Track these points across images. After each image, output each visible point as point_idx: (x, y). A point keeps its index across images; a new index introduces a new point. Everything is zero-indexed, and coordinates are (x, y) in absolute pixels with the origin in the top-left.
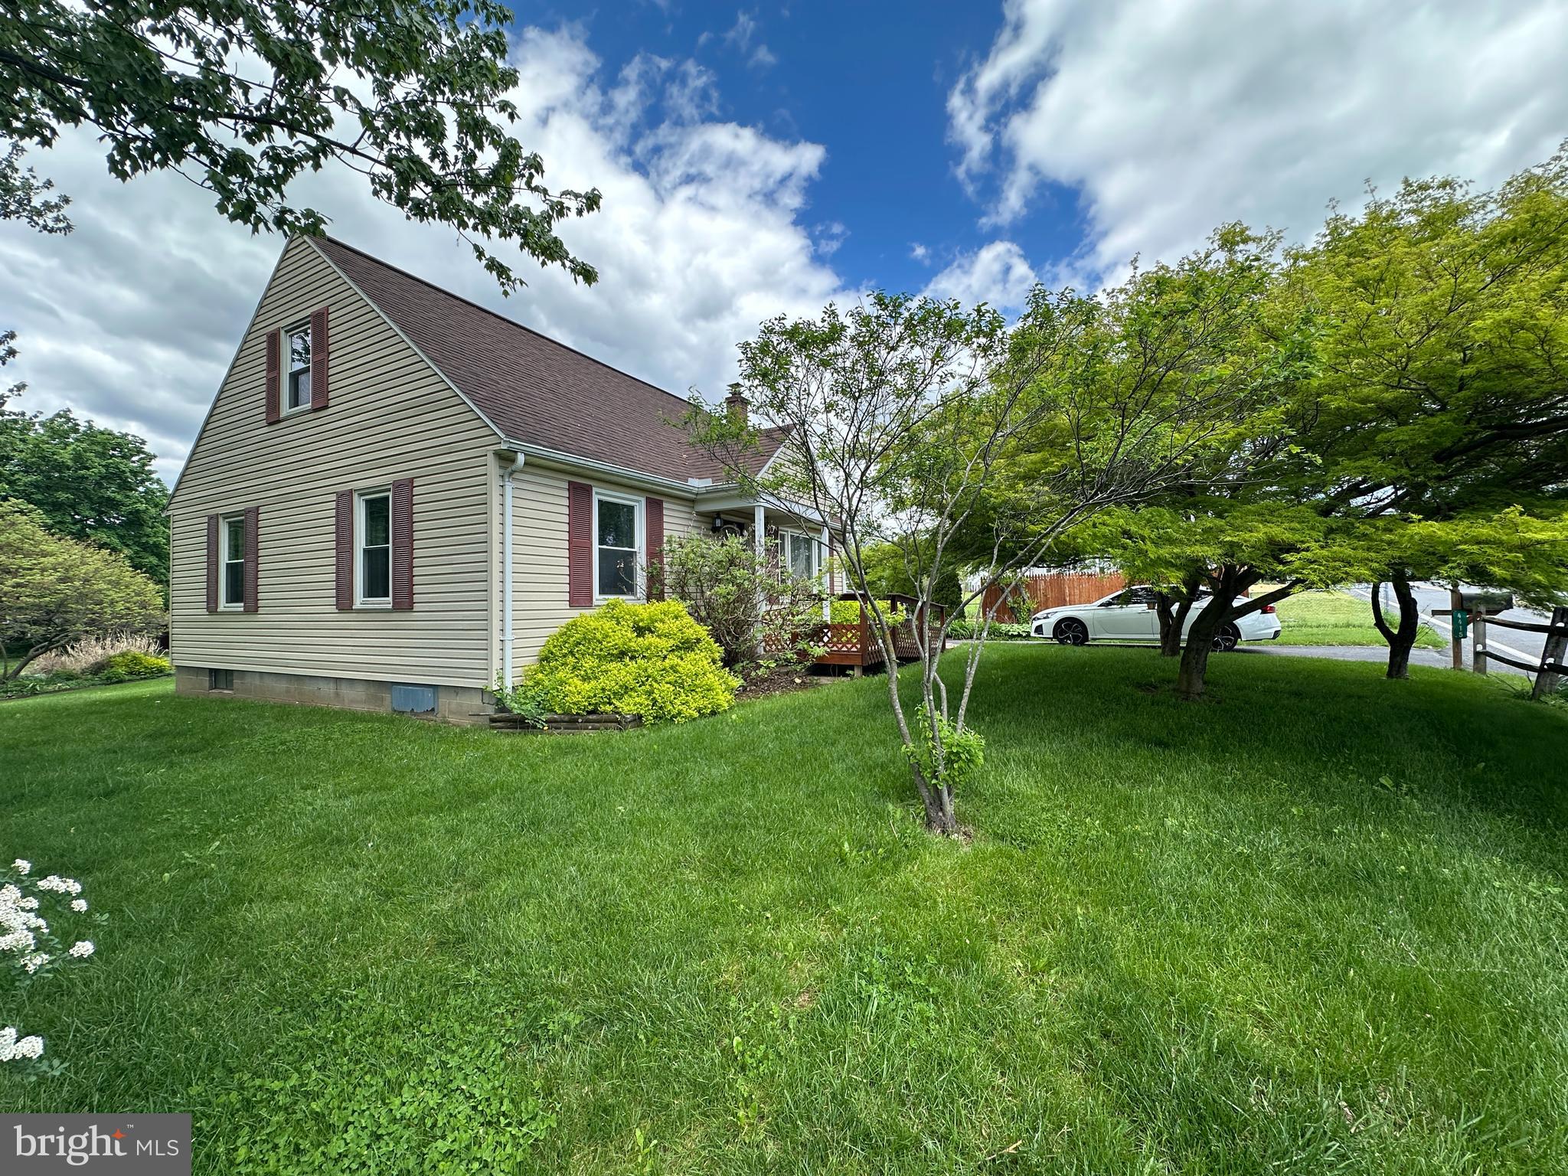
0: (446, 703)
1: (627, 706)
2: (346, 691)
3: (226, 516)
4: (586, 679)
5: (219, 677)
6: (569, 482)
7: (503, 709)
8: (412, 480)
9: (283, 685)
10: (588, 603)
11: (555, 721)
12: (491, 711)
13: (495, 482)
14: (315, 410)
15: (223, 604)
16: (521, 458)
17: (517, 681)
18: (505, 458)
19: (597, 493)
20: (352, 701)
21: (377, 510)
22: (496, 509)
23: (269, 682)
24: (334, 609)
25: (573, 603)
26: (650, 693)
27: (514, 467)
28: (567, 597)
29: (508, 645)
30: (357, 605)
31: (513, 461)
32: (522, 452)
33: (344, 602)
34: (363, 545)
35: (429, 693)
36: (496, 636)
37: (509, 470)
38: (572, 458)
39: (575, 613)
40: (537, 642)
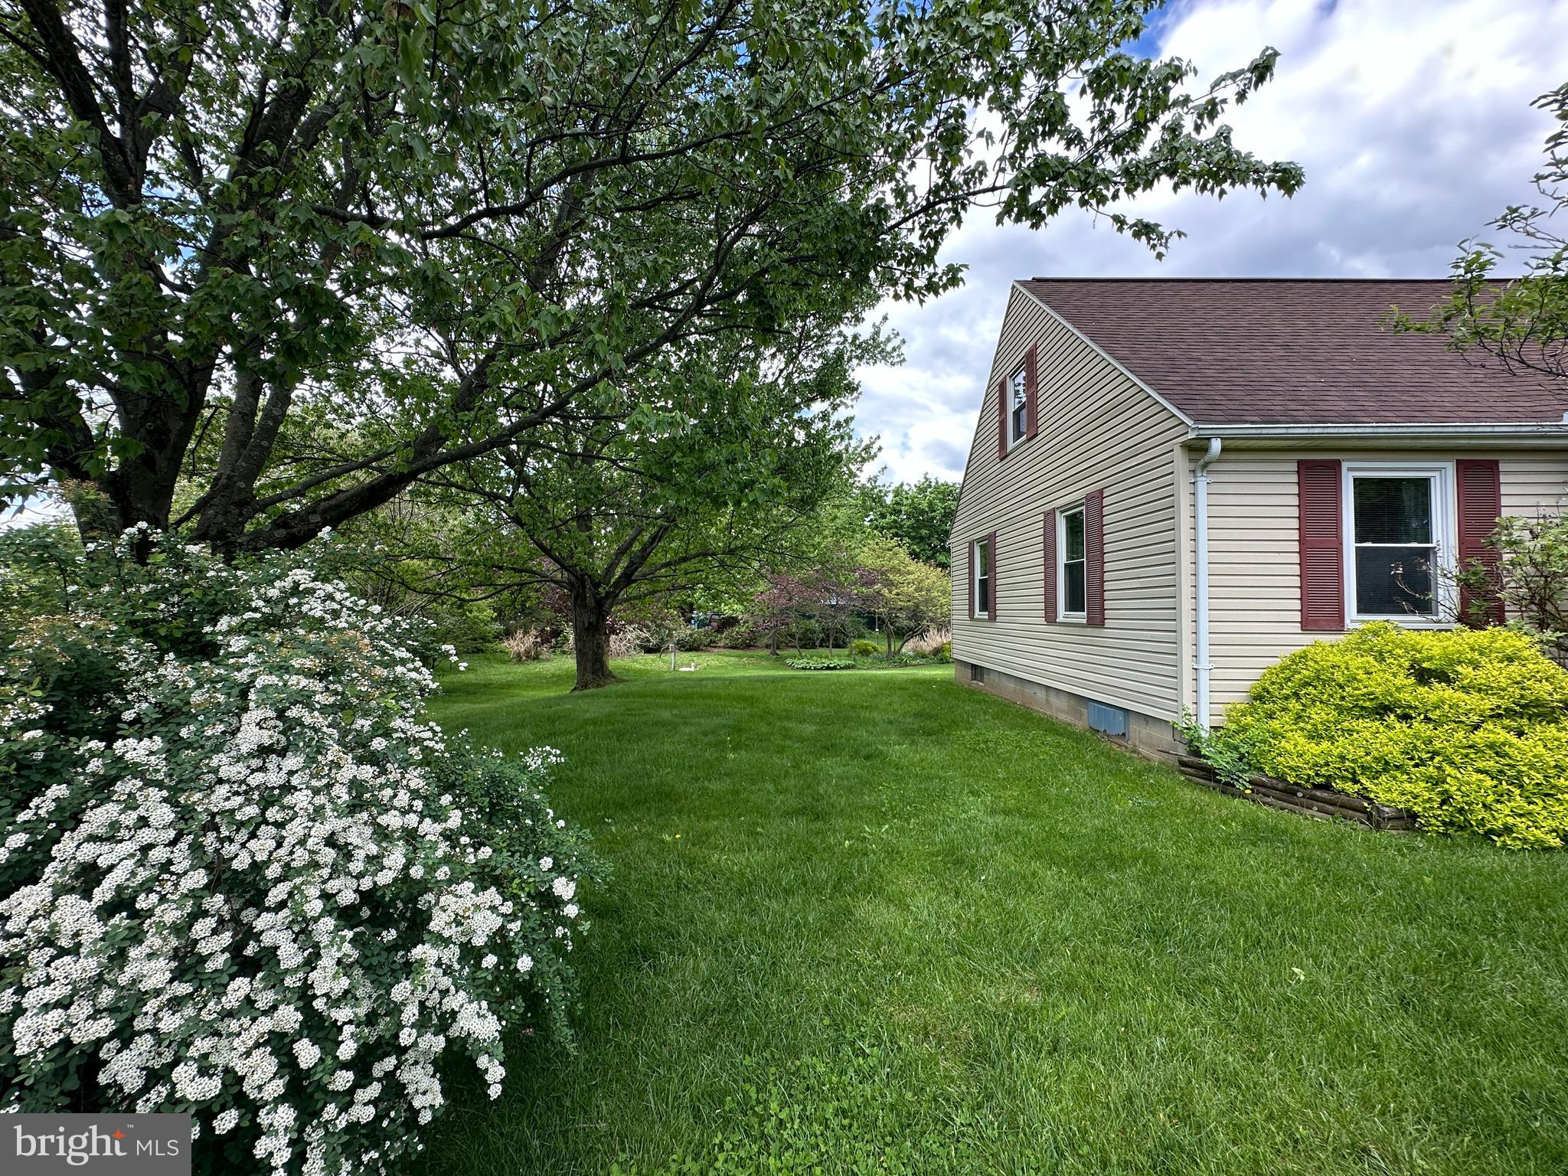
0: (1138, 731)
1: (1388, 792)
2: (1053, 699)
3: (979, 540)
4: (1314, 736)
5: (977, 671)
6: (1299, 462)
7: (1196, 753)
8: (1101, 491)
9: (1011, 685)
10: (1337, 624)
11: (1263, 785)
12: (1182, 751)
13: (1183, 480)
14: (1029, 440)
15: (977, 613)
16: (1216, 445)
17: (1217, 721)
18: (1196, 449)
19: (1350, 469)
20: (1059, 710)
21: (1075, 525)
22: (1185, 511)
23: (1004, 680)
24: (1043, 621)
25: (1308, 624)
26: (1436, 782)
27: (1207, 458)
28: (1297, 616)
29: (1204, 676)
30: (1060, 619)
31: (1205, 450)
32: (1217, 436)
33: (1051, 617)
34: (1064, 560)
35: (1120, 717)
36: (1187, 663)
37: (1202, 462)
38: (1298, 429)
39: (1309, 639)
40: (1248, 674)
